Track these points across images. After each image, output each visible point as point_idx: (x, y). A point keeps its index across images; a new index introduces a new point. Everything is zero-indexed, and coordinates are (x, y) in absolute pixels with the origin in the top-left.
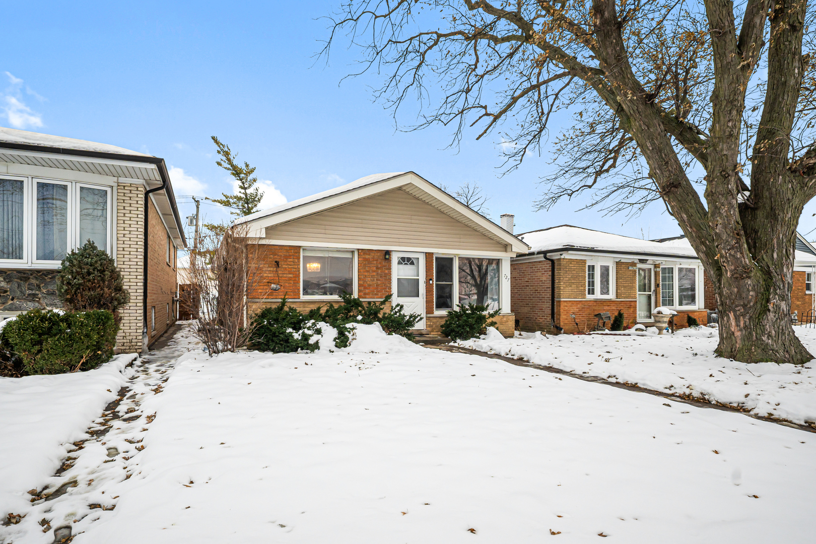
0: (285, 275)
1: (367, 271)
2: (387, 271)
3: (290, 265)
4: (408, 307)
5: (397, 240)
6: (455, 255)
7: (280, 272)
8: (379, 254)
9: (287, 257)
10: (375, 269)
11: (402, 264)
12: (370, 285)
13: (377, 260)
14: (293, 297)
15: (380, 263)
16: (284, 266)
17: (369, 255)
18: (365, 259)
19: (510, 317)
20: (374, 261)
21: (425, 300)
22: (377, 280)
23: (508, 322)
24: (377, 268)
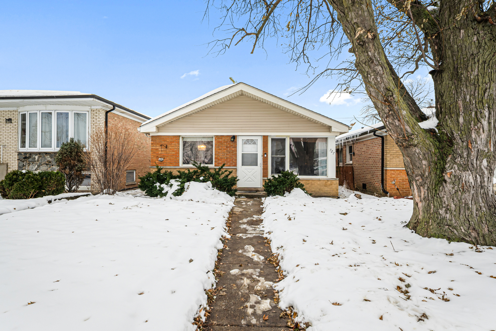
0: (170, 153)
1: (220, 149)
2: (233, 149)
3: (173, 147)
4: (250, 173)
5: (241, 128)
6: (287, 136)
7: (167, 151)
8: (228, 138)
9: (171, 142)
10: (225, 148)
11: (247, 144)
12: (222, 158)
13: (227, 142)
14: (175, 165)
15: (229, 144)
16: (170, 148)
17: (222, 139)
18: (219, 142)
19: (334, 181)
20: (224, 142)
21: (262, 167)
22: (227, 155)
23: (332, 185)
24: (227, 147)
